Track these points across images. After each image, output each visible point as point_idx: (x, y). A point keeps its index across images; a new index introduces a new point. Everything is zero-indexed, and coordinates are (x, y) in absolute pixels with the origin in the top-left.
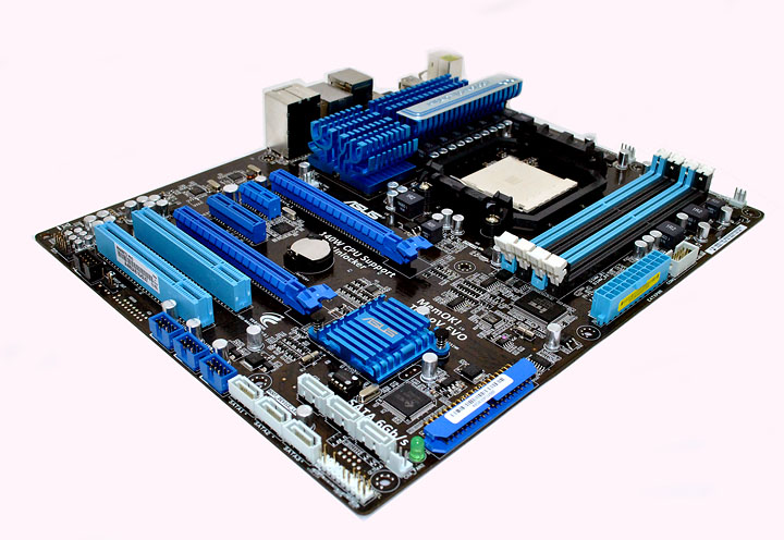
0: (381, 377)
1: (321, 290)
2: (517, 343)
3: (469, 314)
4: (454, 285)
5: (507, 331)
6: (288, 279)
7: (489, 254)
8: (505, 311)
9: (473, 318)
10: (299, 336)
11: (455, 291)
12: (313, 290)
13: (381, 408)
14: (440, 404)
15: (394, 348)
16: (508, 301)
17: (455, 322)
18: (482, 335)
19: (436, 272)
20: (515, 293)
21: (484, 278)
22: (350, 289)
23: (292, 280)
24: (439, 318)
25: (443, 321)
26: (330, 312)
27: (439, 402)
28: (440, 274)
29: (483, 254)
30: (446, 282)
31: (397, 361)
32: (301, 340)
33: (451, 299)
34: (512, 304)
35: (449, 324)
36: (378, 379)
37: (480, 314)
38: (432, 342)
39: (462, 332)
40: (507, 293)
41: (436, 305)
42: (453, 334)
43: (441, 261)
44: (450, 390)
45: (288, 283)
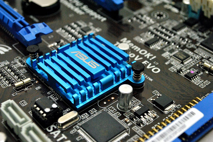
0: (81, 104)
1: (40, 28)
2: (203, 78)
3: (162, 51)
4: (151, 28)
5: (195, 67)
6: (16, 18)
7: (179, 6)
8: (192, 50)
9: (166, 55)
10: (19, 64)
11: (152, 33)
12: (33, 27)
13: (77, 134)
14: (133, 133)
15: (94, 78)
16: (194, 42)
17: (150, 57)
18: (173, 69)
19: (137, 18)
20: (200, 36)
21: (175, 24)
22: (69, 29)
23: (19, 19)
24: (137, 53)
25: (141, 56)
26: (50, 46)
27: (132, 131)
28: (141, 20)
29: (174, 6)
30: (145, 26)
31: (97, 90)
32: (20, 68)
33: (148, 39)
34: (198, 45)
35: (145, 59)
36: (78, 107)
37: (171, 51)
38: (129, 74)
39: (156, 66)
40: (194, 35)
41: (136, 43)
42: (148, 67)
43: (142, 11)
44: (143, 119)
45: (16, 21)
